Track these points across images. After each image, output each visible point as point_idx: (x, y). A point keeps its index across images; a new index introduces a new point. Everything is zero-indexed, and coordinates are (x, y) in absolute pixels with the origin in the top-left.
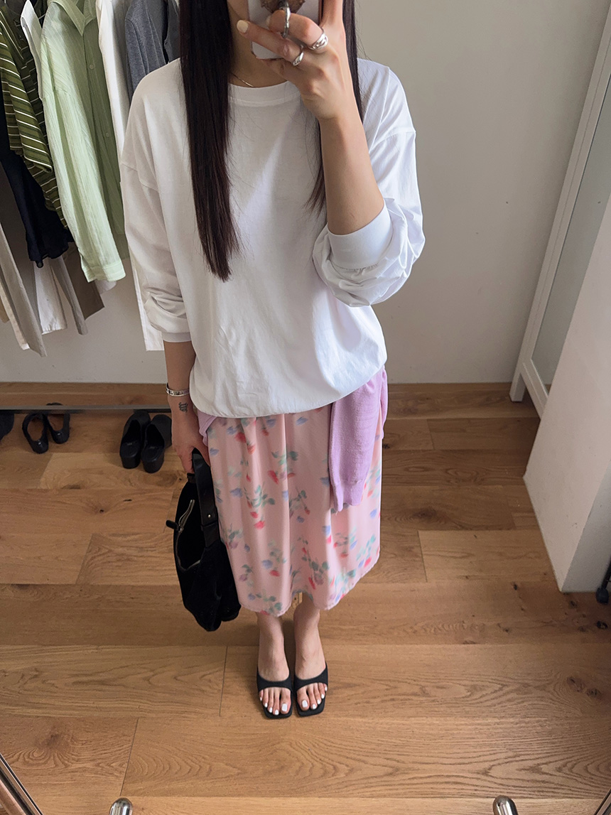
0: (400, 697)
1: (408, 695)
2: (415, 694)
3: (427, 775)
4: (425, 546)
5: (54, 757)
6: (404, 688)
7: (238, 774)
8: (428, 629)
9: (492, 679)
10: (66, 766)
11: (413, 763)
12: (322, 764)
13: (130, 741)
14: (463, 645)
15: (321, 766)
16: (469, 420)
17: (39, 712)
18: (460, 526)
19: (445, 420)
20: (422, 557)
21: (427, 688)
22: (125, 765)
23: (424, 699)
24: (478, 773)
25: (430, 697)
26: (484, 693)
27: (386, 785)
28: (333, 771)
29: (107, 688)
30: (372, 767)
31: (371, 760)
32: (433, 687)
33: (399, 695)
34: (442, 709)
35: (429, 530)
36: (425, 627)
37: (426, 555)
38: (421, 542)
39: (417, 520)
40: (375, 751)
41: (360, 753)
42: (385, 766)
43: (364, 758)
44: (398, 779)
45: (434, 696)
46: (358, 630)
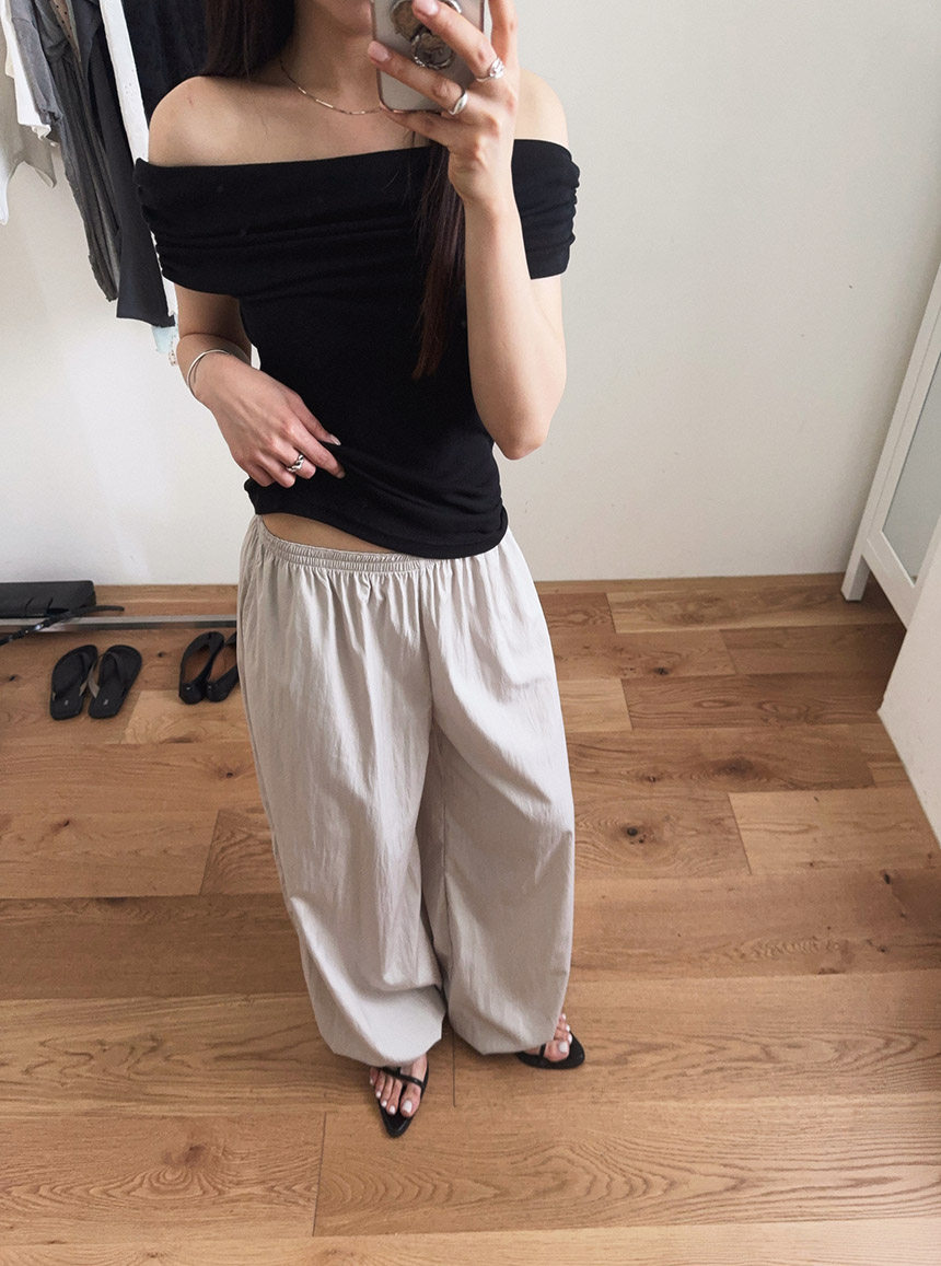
0: (733, 1064)
1: (743, 1060)
2: (754, 1059)
3: (789, 1188)
4: (742, 817)
5: (199, 1180)
6: (736, 1049)
7: (495, 1196)
8: (762, 951)
10: (221, 1192)
11: (766, 1169)
12: (624, 1176)
13: (317, 1150)
14: (819, 976)
15: (624, 1179)
16: (784, 629)
17: (165, 1110)
18: (791, 783)
20: (739, 834)
21: (772, 1049)
22: (314, 1188)
23: (769, 1066)
25: (779, 1062)
26: (860, 1053)
28: (644, 1187)
29: (270, 1065)
30: (702, 1177)
31: (695, 1167)
32: (782, 1045)
33: (731, 1060)
34: (799, 1082)
35: (743, 792)
36: (758, 949)
37: (745, 830)
38: (735, 811)
39: (723, 778)
40: (704, 1155)
41: (682, 1158)
42: (723, 1177)
43: (689, 1166)
44: (745, 1195)
45: (785, 1061)
46: (654, 955)
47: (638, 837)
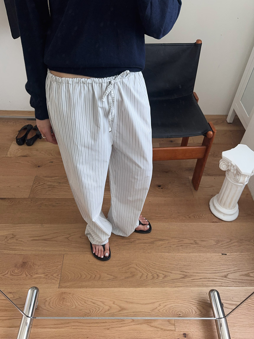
0: (185, 245)
1: (188, 244)
2: (192, 244)
3: (200, 278)
6: (187, 241)
7: (113, 278)
9: (226, 237)
10: (31, 276)
11: (193, 273)
13: (61, 264)
14: (212, 223)
15: (151, 274)
17: (16, 252)
18: (207, 174)
20: (191, 187)
21: (197, 241)
22: (60, 275)
23: (196, 245)
24: (222, 277)
26: (223, 243)
27: (182, 282)
28: (157, 277)
29: (48, 242)
30: (174, 274)
31: (173, 272)
32: (200, 241)
33: (185, 244)
34: (205, 250)
39: (188, 172)
40: (175, 268)
41: (168, 269)
42: (180, 274)
43: (170, 271)
44: (187, 280)
45: (200, 244)
47: (161, 187)
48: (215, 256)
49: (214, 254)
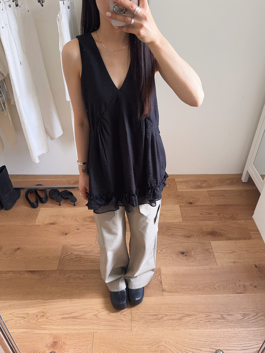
1: (215, 319)
2: (219, 319)
4: (214, 248)
6: (214, 316)
8: (221, 287)
9: (252, 310)
12: (181, 352)
13: (91, 343)
14: (237, 294)
16: (225, 191)
17: (47, 332)
18: (228, 238)
19: (215, 191)
20: (213, 253)
21: (224, 315)
23: (223, 320)
26: (250, 317)
29: (77, 320)
30: (204, 352)
32: (226, 315)
33: (212, 319)
34: (232, 325)
35: (215, 241)
36: (219, 286)
37: (215, 252)
38: (212, 246)
39: (209, 236)
41: (198, 346)
43: (200, 348)
45: (227, 319)
46: (189, 288)
47: (185, 254)
48: (243, 331)
49: (242, 329)
